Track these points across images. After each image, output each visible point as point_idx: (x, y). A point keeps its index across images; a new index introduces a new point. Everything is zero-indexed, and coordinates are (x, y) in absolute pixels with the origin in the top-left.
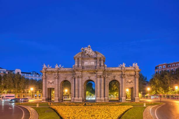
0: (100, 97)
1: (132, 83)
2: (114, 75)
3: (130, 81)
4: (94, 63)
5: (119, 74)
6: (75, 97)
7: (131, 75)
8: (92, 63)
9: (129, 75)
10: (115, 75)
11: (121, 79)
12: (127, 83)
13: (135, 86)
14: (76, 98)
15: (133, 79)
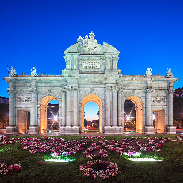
0: (112, 126)
1: (163, 101)
2: (132, 88)
3: (159, 99)
4: (99, 65)
5: (141, 86)
6: (66, 125)
7: (160, 88)
8: (96, 65)
9: (158, 88)
10: (134, 88)
11: (144, 95)
12: (154, 101)
13: (168, 108)
14: (68, 127)
15: (164, 95)
